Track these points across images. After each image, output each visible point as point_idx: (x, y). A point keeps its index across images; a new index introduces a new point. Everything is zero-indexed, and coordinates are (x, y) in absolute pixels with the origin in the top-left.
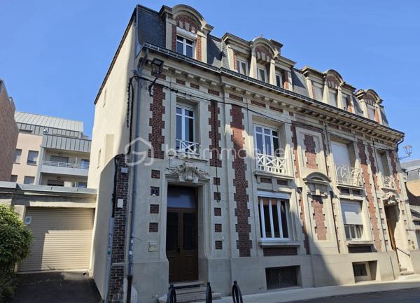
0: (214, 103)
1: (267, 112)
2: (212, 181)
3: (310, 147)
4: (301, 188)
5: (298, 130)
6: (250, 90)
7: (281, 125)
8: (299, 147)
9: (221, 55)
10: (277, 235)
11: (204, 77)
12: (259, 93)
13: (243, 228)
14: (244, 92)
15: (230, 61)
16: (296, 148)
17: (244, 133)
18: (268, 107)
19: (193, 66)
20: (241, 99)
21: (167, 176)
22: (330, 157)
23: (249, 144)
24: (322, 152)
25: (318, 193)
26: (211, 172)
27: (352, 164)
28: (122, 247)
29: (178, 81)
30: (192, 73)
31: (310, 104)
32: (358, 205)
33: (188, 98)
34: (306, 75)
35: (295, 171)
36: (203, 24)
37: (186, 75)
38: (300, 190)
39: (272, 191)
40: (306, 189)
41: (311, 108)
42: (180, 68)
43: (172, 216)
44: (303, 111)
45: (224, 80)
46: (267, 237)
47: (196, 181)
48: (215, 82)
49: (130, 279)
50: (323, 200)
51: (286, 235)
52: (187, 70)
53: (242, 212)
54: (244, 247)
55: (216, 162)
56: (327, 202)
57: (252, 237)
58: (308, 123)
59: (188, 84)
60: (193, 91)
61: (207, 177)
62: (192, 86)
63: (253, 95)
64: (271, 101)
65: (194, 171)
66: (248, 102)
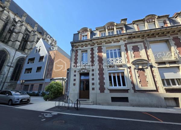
0: (92, 48)
1: (113, 44)
3: (136, 49)
4: (130, 67)
6: (103, 40)
7: (120, 46)
8: (129, 52)
9: (95, 34)
11: (87, 43)
12: (107, 40)
13: (102, 83)
15: (98, 35)
16: (127, 52)
17: (103, 54)
18: (113, 42)
20: (102, 44)
21: (78, 71)
22: (150, 52)
24: (144, 50)
25: (140, 67)
27: (170, 50)
28: (67, 89)
29: (82, 47)
30: (84, 43)
32: (177, 69)
33: (84, 50)
34: (134, 24)
35: (127, 60)
36: (88, 29)
38: (130, 68)
39: (115, 70)
40: (133, 67)
42: (80, 44)
44: (129, 38)
45: (93, 41)
46: (115, 86)
47: (86, 71)
48: (91, 43)
49: (68, 97)
50: (145, 70)
51: (124, 85)
52: (82, 43)
53: (102, 79)
54: (102, 89)
56: (148, 71)
57: (105, 86)
58: (134, 41)
59: (84, 47)
60: (86, 48)
61: (89, 70)
62: (85, 46)
65: (85, 69)
66: (104, 44)
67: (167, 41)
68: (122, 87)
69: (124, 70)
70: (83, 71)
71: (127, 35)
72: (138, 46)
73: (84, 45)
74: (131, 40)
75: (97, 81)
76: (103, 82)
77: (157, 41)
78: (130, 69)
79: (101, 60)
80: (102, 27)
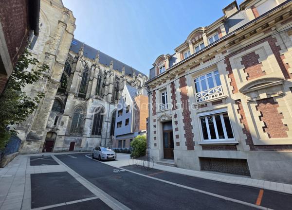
1: (203, 66)
3: (251, 62)
4: (240, 100)
8: (235, 71)
12: (190, 63)
13: (189, 135)
14: (182, 69)
16: (231, 72)
17: (187, 87)
18: (202, 63)
21: (158, 120)
26: (173, 113)
30: (160, 79)
31: (234, 35)
35: (231, 88)
37: (159, 82)
38: (238, 102)
44: (232, 43)
52: (158, 80)
53: (188, 128)
54: (190, 145)
57: (194, 139)
58: (245, 46)
60: (161, 86)
62: (164, 83)
64: (201, 59)
65: (165, 116)
66: (188, 71)
68: (226, 140)
69: (227, 107)
70: (163, 119)
71: (225, 40)
72: (256, 53)
73: (161, 82)
74: (238, 46)
75: (182, 132)
76: (191, 133)
78: (238, 104)
79: (185, 97)
80: (183, 44)
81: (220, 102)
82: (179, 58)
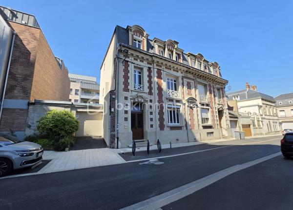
0: (150, 68)
1: (172, 72)
2: (149, 101)
3: (189, 87)
5: (185, 79)
6: (165, 63)
7: (177, 78)
8: (185, 87)
9: (152, 48)
10: (175, 122)
11: (145, 57)
12: (169, 64)
13: (161, 119)
14: (162, 63)
16: (183, 87)
17: (162, 81)
18: (172, 70)
19: (141, 52)
20: (161, 66)
21: (131, 99)
22: (197, 91)
23: (164, 85)
24: (194, 89)
25: (192, 105)
26: (149, 97)
27: (206, 94)
28: (114, 127)
29: (135, 59)
30: (141, 55)
31: (190, 69)
32: (207, 110)
33: (139, 66)
34: (188, 56)
35: (183, 96)
36: (145, 33)
37: (138, 56)
40: (187, 104)
41: (190, 70)
42: (135, 53)
43: (133, 115)
44: (187, 71)
45: (154, 58)
46: (171, 123)
48: (150, 59)
49: (118, 138)
50: (194, 109)
51: (178, 122)
52: (138, 54)
53: (161, 113)
54: (162, 127)
55: (150, 93)
56: (195, 109)
57: (165, 123)
59: (139, 60)
60: (141, 63)
61: (147, 99)
62: (140, 61)
63: (166, 65)
64: (174, 67)
65: (141, 97)
66: (164, 68)
67: (205, 86)
68: (176, 124)
70: (139, 100)
71: (187, 67)
72: (191, 84)
73: (140, 58)
75: (156, 116)
76: (163, 118)
77: (201, 83)
79: (160, 89)
80: (162, 41)
81: (178, 101)
82: (156, 50)
